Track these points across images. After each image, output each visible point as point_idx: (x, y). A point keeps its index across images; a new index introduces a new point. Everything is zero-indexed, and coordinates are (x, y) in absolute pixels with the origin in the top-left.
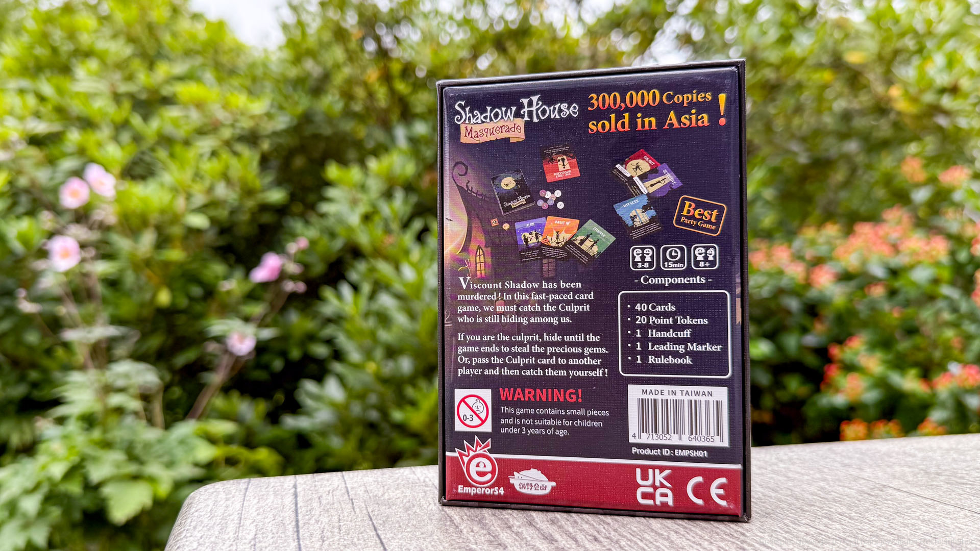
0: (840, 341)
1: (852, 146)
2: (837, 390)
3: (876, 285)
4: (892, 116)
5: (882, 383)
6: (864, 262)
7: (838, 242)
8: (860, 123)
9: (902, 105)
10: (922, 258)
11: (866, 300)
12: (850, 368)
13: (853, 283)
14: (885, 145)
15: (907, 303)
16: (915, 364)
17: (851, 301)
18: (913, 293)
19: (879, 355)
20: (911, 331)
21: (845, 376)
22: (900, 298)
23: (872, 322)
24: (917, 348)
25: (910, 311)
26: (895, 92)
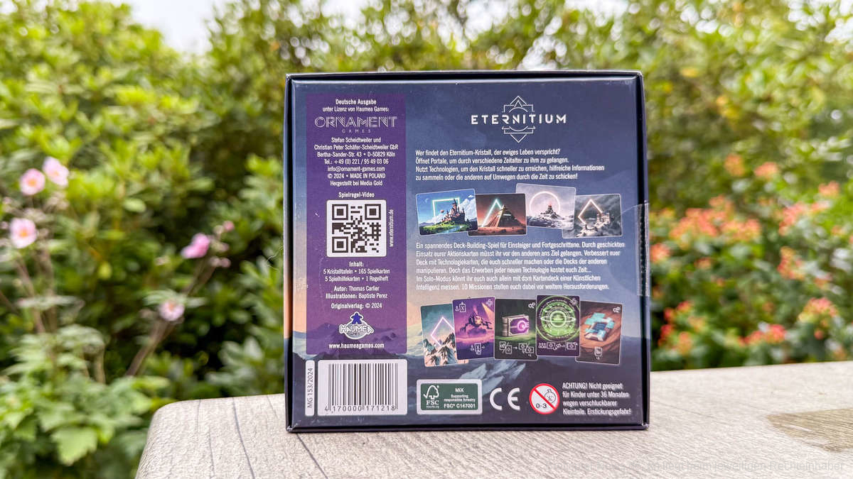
0: (673, 306)
1: (687, 145)
2: (671, 346)
3: (704, 260)
4: (720, 121)
5: (707, 340)
6: (693, 241)
7: (674, 224)
8: (693, 126)
9: (727, 112)
10: (739, 238)
11: (695, 272)
12: (682, 328)
13: (685, 259)
14: (714, 144)
15: (729, 275)
16: (735, 325)
17: (683, 273)
18: (733, 267)
19: (705, 317)
20: (733, 297)
21: (678, 335)
22: (723, 270)
23: (701, 290)
24: (737, 312)
25: (730, 281)
26: (722, 101)
